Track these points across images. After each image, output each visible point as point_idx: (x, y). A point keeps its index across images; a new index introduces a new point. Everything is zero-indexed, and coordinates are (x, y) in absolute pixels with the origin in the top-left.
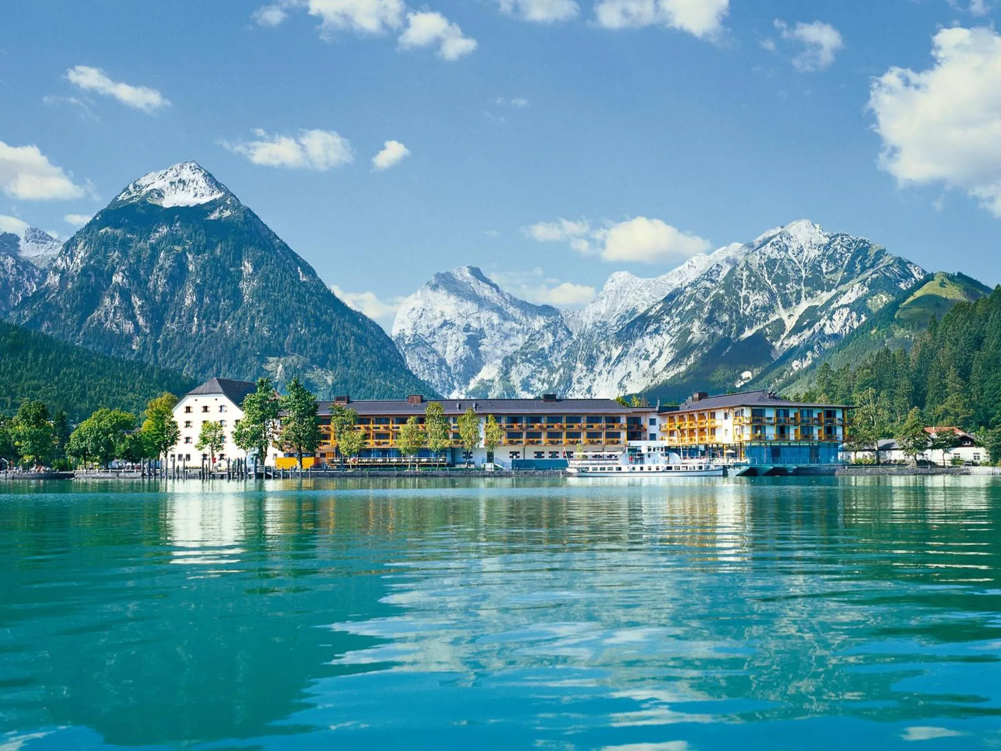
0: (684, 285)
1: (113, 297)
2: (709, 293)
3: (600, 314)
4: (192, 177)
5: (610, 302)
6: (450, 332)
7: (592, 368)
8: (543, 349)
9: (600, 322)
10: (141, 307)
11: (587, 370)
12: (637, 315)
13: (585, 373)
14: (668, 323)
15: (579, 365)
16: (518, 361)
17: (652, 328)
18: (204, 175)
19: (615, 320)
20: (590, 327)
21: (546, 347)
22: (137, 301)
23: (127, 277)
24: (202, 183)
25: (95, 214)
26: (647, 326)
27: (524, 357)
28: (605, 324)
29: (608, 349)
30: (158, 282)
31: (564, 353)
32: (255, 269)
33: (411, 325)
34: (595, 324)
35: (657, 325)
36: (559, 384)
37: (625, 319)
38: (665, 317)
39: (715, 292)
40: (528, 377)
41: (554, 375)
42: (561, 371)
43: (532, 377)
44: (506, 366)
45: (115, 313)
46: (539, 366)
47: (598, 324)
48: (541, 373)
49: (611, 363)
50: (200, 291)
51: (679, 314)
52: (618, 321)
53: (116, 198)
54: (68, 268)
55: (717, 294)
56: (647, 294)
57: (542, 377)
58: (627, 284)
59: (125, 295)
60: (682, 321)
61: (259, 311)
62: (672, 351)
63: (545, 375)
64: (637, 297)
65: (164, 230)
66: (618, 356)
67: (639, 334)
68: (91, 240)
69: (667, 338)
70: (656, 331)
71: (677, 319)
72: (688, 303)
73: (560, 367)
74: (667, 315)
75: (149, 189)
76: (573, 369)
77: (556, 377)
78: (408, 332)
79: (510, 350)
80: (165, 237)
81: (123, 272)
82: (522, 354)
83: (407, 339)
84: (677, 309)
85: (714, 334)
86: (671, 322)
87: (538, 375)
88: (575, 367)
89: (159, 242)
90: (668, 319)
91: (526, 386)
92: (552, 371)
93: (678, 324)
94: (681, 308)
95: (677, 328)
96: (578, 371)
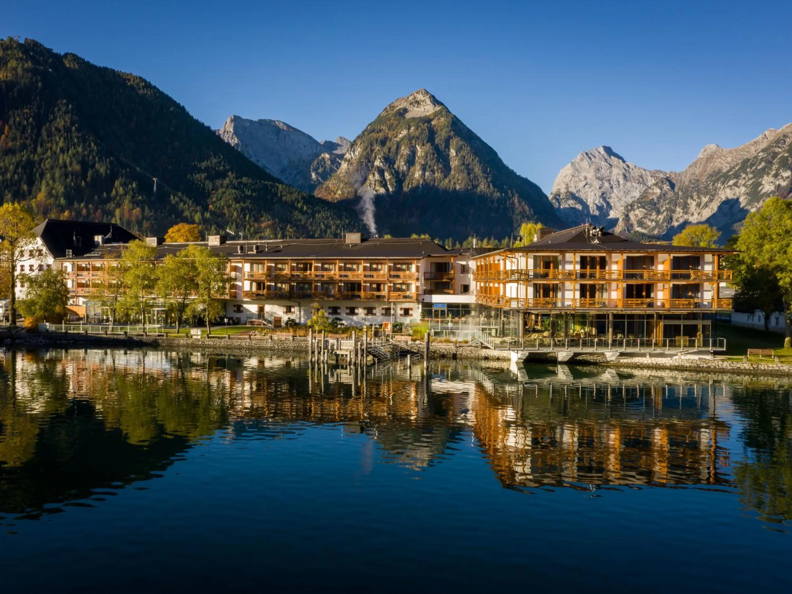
0: (757, 152)
1: (374, 174)
2: (776, 157)
3: (694, 174)
4: (423, 99)
5: (702, 166)
6: (590, 190)
7: (687, 211)
8: (653, 199)
9: (694, 180)
10: (390, 179)
11: (683, 212)
12: (721, 174)
13: (681, 214)
14: (744, 178)
15: (678, 209)
16: (636, 207)
17: (731, 182)
18: (430, 97)
19: (705, 178)
20: (687, 183)
21: (655, 199)
22: (387, 176)
23: (382, 162)
24: (428, 101)
25: (367, 125)
26: (728, 182)
27: (639, 205)
28: (698, 181)
29: (699, 198)
30: (401, 165)
31: (667, 201)
32: (457, 153)
33: (564, 186)
34: (690, 181)
35: (736, 180)
36: (663, 223)
37: (712, 177)
38: (742, 174)
39: (780, 155)
40: (642, 218)
41: (660, 216)
42: (665, 213)
43: (644, 218)
44: (627, 211)
45: (375, 184)
46: (649, 211)
47: (693, 181)
48: (651, 215)
49: (701, 207)
50: (424, 169)
51: (753, 172)
52: (707, 178)
53: (380, 115)
54: (352, 158)
55: (783, 156)
56: (729, 159)
57: (652, 217)
58: (715, 152)
59: (381, 172)
60: (754, 177)
61: (458, 180)
62: (746, 198)
63: (654, 216)
64: (722, 162)
65: (405, 132)
66: (707, 202)
67: (722, 187)
68: (364, 141)
69: (743, 189)
70: (735, 184)
71: (751, 176)
72: (760, 164)
73: (664, 211)
74: (744, 173)
75: (398, 108)
76: (674, 211)
77: (661, 217)
78: (563, 191)
79: (630, 201)
80: (405, 136)
81: (380, 159)
82: (638, 203)
83: (561, 195)
84: (751, 168)
85: (779, 185)
86: (747, 178)
87: (649, 216)
88: (675, 210)
89: (402, 139)
90: (744, 176)
91: (641, 223)
92: (658, 213)
93: (751, 179)
94: (754, 168)
95: (751, 182)
96: (677, 213)
